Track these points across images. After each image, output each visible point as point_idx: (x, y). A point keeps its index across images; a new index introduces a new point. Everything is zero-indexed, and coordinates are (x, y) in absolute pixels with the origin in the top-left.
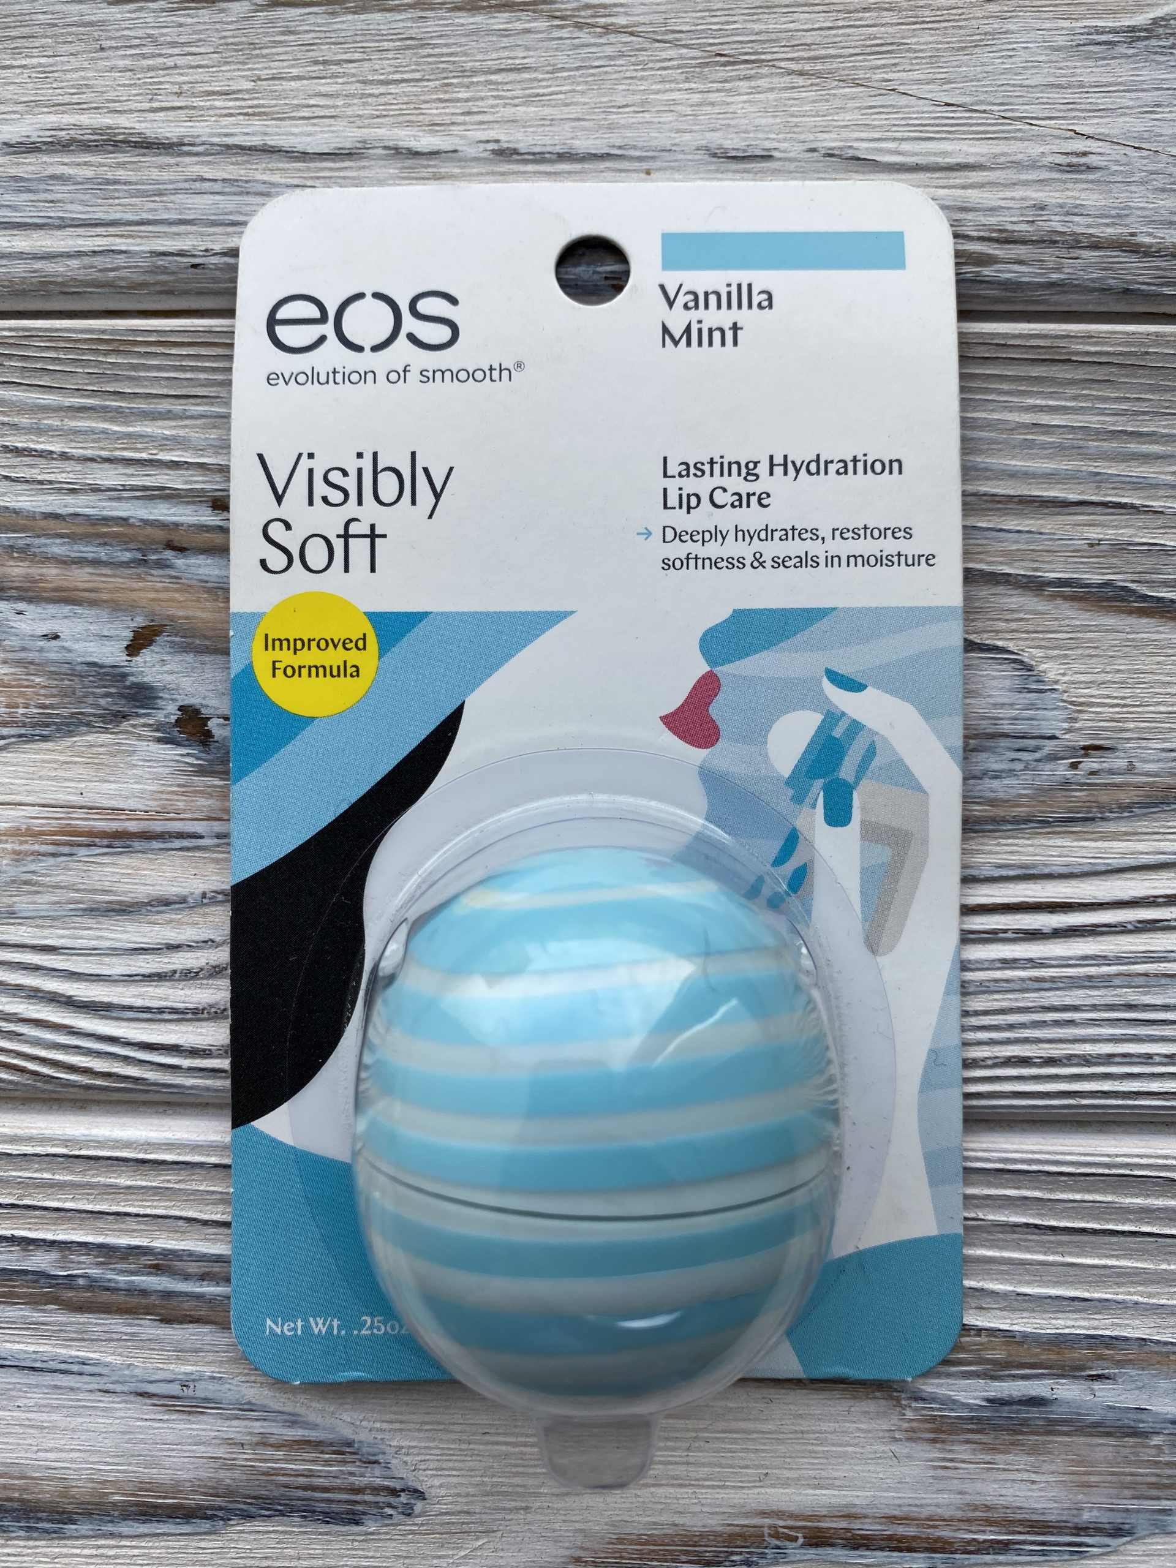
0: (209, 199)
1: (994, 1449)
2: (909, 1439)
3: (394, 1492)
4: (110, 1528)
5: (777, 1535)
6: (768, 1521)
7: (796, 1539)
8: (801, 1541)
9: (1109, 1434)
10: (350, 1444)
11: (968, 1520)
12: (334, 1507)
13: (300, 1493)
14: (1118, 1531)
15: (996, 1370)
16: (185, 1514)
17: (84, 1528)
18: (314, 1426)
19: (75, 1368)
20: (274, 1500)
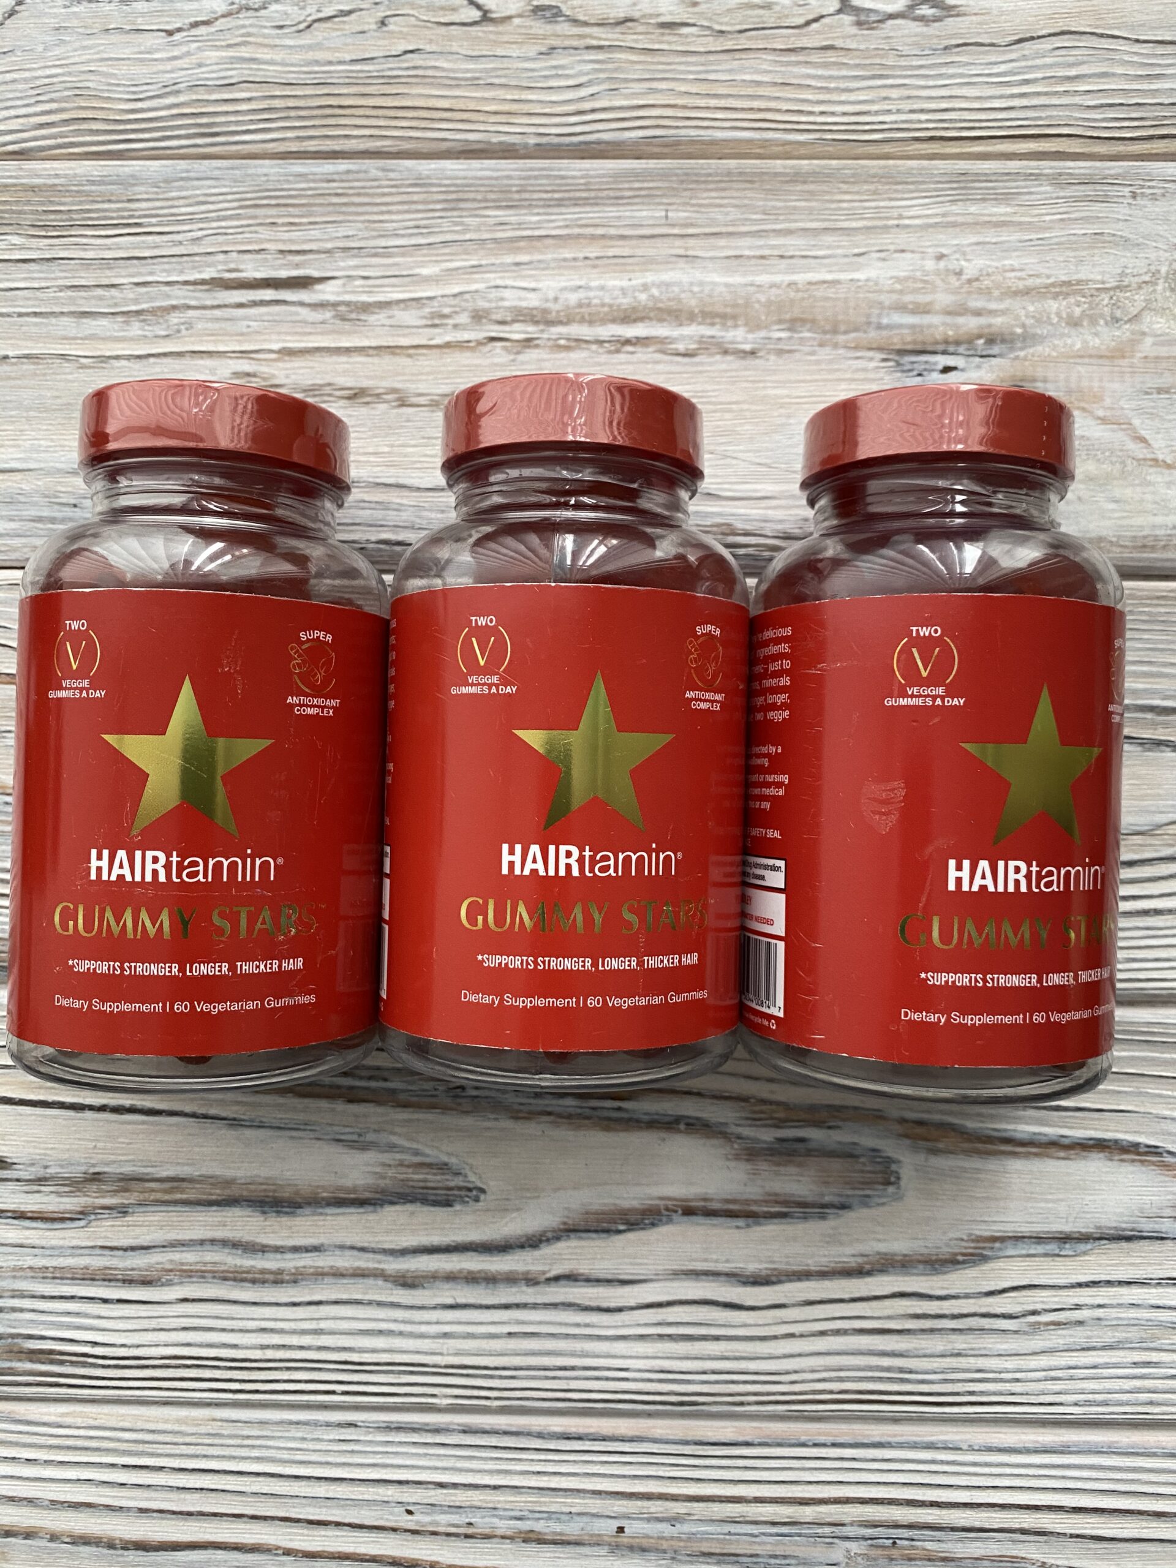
0: (368, 512)
1: (779, 1164)
2: (736, 1159)
3: (470, 1190)
4: (320, 1210)
5: (667, 1209)
6: (662, 1203)
7: (676, 1212)
8: (680, 1212)
9: (838, 1156)
10: (446, 1164)
11: (766, 1201)
12: (439, 1198)
13: (421, 1191)
14: (843, 1207)
15: (779, 1124)
16: (361, 1203)
17: (307, 1210)
18: (428, 1156)
19: (302, 1127)
20: (407, 1195)
